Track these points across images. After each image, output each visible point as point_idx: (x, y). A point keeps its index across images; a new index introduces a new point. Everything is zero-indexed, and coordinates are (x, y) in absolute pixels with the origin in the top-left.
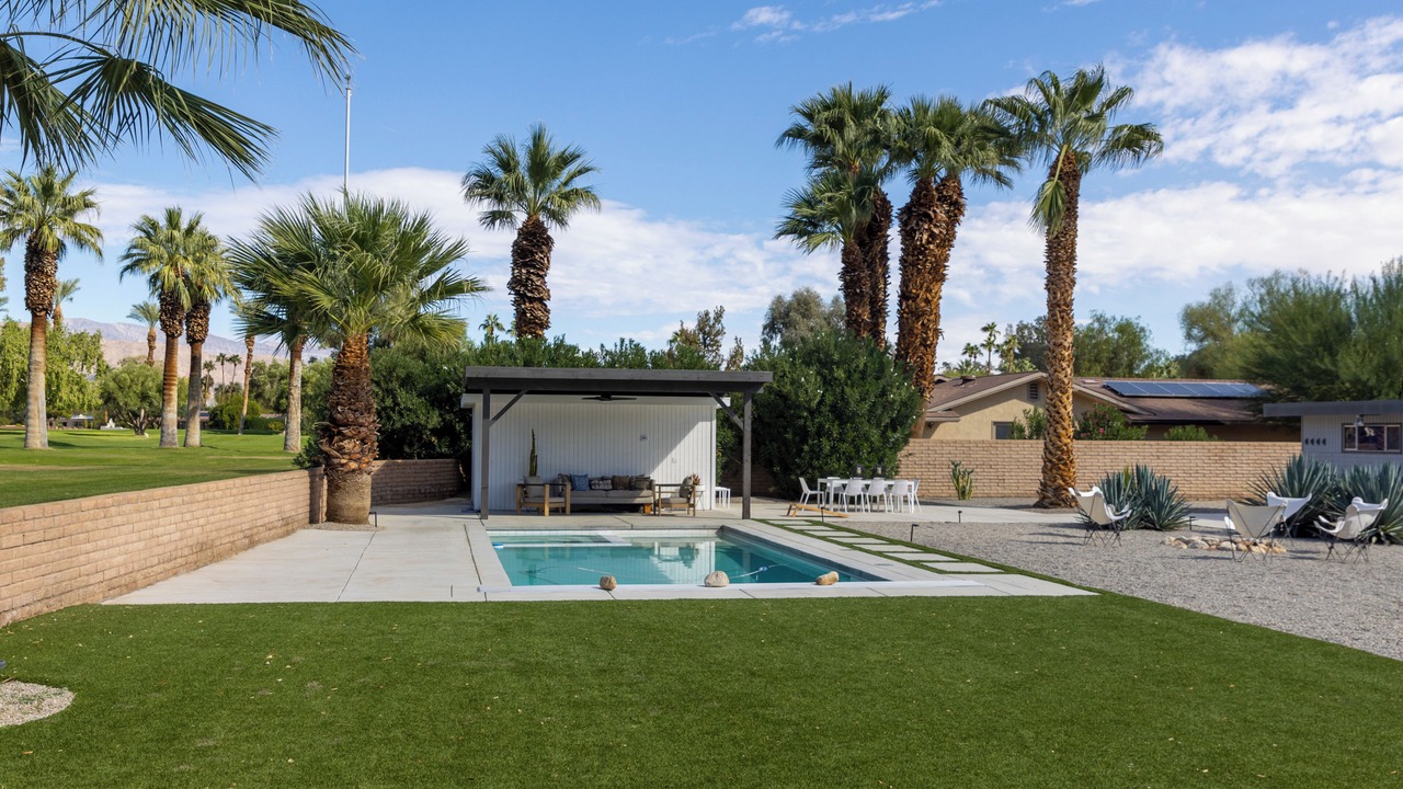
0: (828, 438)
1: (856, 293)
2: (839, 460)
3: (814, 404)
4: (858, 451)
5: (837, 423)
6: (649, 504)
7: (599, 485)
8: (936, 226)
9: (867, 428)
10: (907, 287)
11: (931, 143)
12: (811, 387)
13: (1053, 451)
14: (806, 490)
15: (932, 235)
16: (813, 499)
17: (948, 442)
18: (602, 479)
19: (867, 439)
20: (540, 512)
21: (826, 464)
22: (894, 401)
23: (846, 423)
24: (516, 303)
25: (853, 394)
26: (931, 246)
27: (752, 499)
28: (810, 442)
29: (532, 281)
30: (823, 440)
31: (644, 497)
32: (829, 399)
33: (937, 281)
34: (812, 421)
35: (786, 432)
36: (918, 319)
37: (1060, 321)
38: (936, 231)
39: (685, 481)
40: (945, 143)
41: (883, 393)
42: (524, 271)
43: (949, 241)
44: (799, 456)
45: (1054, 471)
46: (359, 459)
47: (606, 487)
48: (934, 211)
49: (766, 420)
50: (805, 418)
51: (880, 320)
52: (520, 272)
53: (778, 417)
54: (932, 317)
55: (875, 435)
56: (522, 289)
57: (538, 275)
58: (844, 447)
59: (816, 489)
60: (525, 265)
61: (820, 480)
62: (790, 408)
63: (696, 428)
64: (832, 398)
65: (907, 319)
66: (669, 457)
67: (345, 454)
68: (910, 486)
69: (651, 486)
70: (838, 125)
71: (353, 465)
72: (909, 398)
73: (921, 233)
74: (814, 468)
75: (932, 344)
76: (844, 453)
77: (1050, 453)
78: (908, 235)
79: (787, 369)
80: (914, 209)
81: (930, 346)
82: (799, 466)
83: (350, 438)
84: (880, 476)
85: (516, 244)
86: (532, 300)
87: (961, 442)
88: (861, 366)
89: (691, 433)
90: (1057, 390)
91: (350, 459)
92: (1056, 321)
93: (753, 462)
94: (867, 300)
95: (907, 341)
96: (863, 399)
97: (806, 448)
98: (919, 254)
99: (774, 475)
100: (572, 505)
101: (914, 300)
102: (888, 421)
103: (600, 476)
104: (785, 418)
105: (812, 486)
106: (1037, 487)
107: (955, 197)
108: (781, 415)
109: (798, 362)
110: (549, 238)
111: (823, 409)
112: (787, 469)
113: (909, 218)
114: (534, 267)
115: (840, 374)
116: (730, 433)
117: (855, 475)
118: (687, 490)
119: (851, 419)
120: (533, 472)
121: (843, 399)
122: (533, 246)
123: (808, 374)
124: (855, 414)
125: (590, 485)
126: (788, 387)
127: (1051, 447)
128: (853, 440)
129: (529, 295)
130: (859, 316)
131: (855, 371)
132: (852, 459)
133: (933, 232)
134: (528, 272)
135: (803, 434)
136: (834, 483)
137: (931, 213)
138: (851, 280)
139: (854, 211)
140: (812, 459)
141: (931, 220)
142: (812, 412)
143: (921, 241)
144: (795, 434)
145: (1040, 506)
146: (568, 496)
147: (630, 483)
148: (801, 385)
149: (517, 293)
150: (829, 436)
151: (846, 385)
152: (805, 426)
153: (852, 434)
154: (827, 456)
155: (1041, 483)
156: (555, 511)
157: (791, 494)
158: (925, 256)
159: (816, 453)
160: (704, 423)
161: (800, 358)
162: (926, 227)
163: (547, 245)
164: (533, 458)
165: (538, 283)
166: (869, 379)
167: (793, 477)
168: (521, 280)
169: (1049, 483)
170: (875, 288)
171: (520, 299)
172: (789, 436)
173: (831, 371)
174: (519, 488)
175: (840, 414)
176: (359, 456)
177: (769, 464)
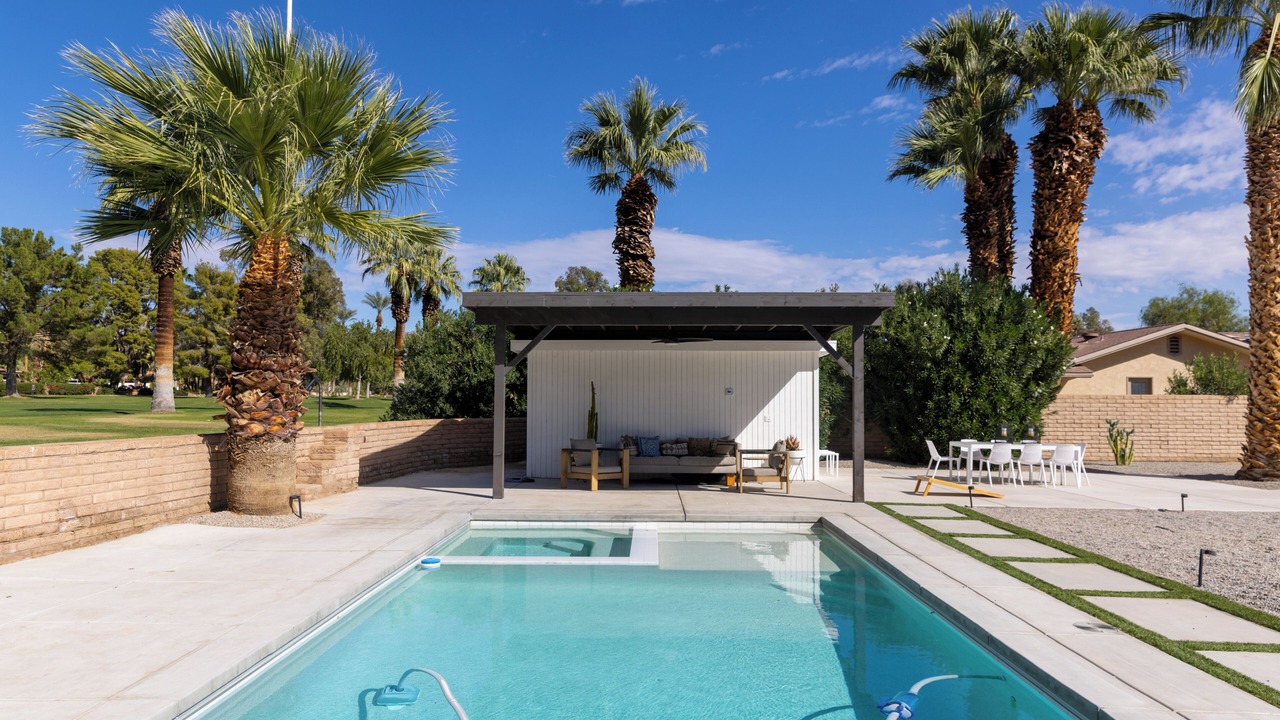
0: (958, 392)
1: (982, 235)
2: (971, 418)
3: (940, 353)
4: (994, 408)
5: (968, 374)
6: (731, 475)
7: (672, 449)
8: (1078, 153)
9: (1006, 381)
10: (1042, 225)
11: (1075, 52)
12: (936, 334)
13: (1265, 407)
14: (934, 454)
15: (1074, 164)
16: (944, 465)
17: (1097, 398)
18: (677, 442)
19: (1006, 394)
20: (585, 485)
21: (956, 423)
22: (1039, 348)
23: (979, 375)
24: (621, 262)
25: (988, 340)
26: (1073, 177)
27: (866, 462)
28: (936, 397)
29: (635, 238)
30: (952, 395)
31: (726, 465)
32: (959, 346)
33: (1074, 221)
34: (938, 372)
35: (907, 386)
36: (1056, 261)
37: (1272, 240)
38: (1079, 159)
39: (776, 446)
40: (1092, 49)
41: (1025, 339)
42: (627, 229)
43: (1088, 176)
44: (923, 414)
45: (1268, 433)
46: (267, 419)
47: (680, 452)
48: (1076, 137)
49: (882, 372)
50: (929, 370)
51: (1008, 266)
52: (623, 230)
53: (897, 369)
54: (1069, 261)
55: (1015, 389)
56: (626, 246)
57: (641, 233)
58: (977, 403)
59: (947, 454)
60: (628, 223)
61: (952, 444)
62: (909, 358)
63: (793, 379)
64: (961, 346)
65: (1043, 261)
66: (760, 414)
67: (245, 411)
68: (1076, 452)
69: (735, 451)
70: (958, 52)
71: (257, 428)
72: (1056, 345)
73: (1060, 162)
74: (940, 428)
75: (1069, 290)
76: (977, 410)
77: (1260, 409)
78: (1043, 164)
79: (906, 314)
80: (1051, 136)
81: (1066, 293)
82: (921, 426)
83: (252, 388)
84: (1031, 438)
85: (620, 203)
86: (635, 257)
87: (1113, 397)
88: (996, 308)
89: (788, 385)
90: (1269, 329)
91: (252, 419)
92: (1267, 240)
93: (866, 421)
94: (994, 241)
95: (1043, 285)
96: (1001, 347)
97: (930, 404)
98: (1058, 186)
99: (892, 436)
100: (631, 475)
101: (1052, 239)
102: (1030, 372)
103: (674, 438)
104: (904, 370)
105: (943, 452)
106: (1238, 452)
107: (1094, 128)
108: (900, 367)
109: (918, 305)
110: (652, 195)
111: (951, 358)
112: (905, 429)
113: (1045, 147)
114: (637, 225)
115: (971, 317)
116: (839, 388)
117: (999, 436)
118: (778, 459)
119: (986, 369)
120: (592, 433)
121: (976, 346)
122: (636, 203)
123: (931, 319)
124: (990, 365)
125: (661, 450)
126: (908, 334)
127: (1260, 402)
128: (989, 396)
129: (632, 252)
130: (985, 259)
131: (989, 314)
132: (987, 417)
133: (1074, 160)
134: (631, 230)
135: (927, 389)
136: (970, 447)
137: (1072, 137)
138: (976, 220)
139: (980, 140)
140: (937, 417)
141: (1072, 146)
142: (936, 363)
143: (1061, 170)
144: (916, 389)
145: (1247, 475)
146: (626, 465)
147: (711, 446)
148: (924, 331)
149: (621, 251)
150: (959, 390)
151: (981, 329)
152: (929, 379)
153: (986, 388)
154: (957, 413)
155: (1244, 448)
156: (605, 485)
157: (915, 457)
158: (1065, 188)
159: (942, 410)
160: (804, 373)
161: (919, 301)
162: (1066, 154)
163: (650, 203)
164: (593, 416)
165: (641, 240)
166: (1006, 324)
167: (915, 438)
168: (624, 238)
169: (1259, 448)
170: (1002, 228)
171: (625, 256)
172: (910, 391)
173: (960, 315)
174: (565, 454)
175: (972, 363)
176: (265, 414)
177: (886, 423)
